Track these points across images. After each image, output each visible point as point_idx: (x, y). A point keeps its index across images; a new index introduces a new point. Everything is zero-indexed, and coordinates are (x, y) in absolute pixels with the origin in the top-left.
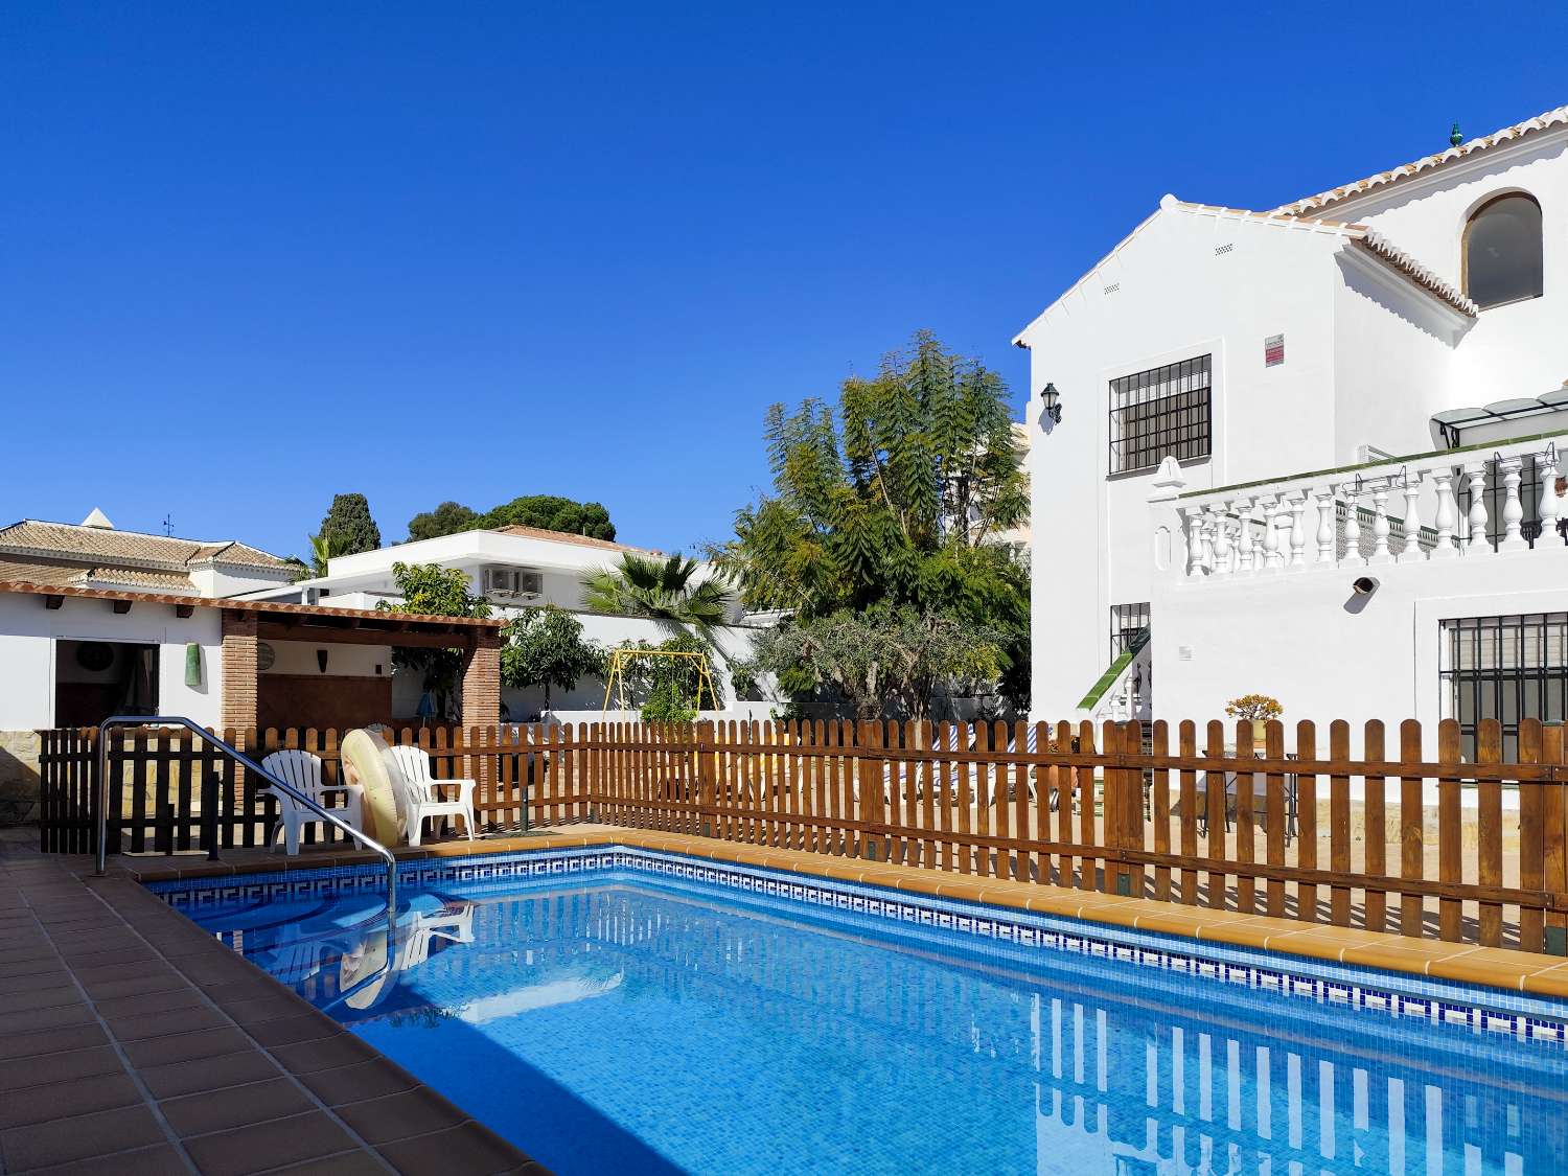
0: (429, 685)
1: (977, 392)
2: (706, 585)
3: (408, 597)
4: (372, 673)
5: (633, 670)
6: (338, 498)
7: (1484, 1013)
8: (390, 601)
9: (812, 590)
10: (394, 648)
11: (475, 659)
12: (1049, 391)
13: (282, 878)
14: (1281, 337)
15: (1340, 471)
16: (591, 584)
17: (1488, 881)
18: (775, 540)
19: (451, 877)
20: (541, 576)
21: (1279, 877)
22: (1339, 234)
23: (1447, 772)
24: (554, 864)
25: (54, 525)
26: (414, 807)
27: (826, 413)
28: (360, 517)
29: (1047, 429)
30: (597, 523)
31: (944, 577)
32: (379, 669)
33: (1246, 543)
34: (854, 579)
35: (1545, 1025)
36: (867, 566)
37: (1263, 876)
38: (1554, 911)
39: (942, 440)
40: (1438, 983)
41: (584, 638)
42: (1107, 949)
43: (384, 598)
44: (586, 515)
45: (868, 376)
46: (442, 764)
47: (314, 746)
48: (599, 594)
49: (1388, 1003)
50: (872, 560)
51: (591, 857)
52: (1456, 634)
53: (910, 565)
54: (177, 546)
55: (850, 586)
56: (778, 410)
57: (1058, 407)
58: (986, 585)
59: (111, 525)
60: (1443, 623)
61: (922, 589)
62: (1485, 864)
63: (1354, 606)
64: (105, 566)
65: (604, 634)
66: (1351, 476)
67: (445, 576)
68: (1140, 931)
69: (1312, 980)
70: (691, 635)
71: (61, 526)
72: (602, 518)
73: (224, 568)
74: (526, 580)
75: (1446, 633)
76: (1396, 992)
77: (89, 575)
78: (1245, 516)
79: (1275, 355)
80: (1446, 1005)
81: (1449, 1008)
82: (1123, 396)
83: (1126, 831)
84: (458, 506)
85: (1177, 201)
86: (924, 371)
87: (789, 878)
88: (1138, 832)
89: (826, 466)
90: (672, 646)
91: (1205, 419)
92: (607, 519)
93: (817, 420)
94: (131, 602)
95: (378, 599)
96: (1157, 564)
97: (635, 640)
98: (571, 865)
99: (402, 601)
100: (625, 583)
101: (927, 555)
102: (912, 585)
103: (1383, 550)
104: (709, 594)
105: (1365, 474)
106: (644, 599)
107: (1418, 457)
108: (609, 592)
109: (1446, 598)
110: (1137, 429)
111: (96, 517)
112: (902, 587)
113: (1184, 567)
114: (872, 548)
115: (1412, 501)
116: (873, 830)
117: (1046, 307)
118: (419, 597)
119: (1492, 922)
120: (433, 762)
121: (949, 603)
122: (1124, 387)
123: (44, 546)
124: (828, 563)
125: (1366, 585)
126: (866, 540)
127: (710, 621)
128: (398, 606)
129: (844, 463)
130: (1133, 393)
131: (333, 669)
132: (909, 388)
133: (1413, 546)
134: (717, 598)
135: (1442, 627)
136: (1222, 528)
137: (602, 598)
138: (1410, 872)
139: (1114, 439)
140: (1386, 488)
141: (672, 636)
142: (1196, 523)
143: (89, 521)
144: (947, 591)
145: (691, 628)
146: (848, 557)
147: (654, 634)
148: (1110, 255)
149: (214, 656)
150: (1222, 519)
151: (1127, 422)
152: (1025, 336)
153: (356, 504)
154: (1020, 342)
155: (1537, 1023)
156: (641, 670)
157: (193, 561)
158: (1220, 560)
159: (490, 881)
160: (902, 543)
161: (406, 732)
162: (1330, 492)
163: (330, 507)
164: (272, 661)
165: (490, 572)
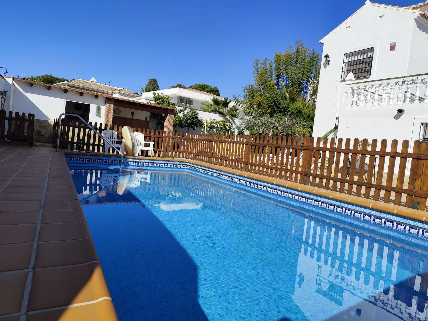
0: (158, 124)
1: (312, 58)
2: (233, 107)
3: (156, 102)
4: (144, 119)
5: (212, 127)
6: (150, 79)
7: (385, 220)
8: (151, 102)
9: (260, 110)
10: (151, 113)
11: (167, 117)
12: (327, 56)
13: (101, 158)
14: (395, 43)
15: (398, 78)
16: (204, 104)
17: (399, 186)
18: (252, 95)
20: (193, 101)
21: (343, 182)
22: (416, 13)
23: (392, 155)
24: (170, 165)
25: (83, 80)
26: (137, 147)
27: (271, 62)
28: (155, 85)
29: (325, 67)
30: (216, 92)
31: (297, 109)
32: (146, 118)
33: (369, 98)
34: (271, 107)
35: (401, 225)
36: (275, 104)
37: (339, 181)
38: (416, 196)
39: (301, 71)
40: (374, 210)
41: (199, 117)
42: (293, 196)
43: (150, 101)
44: (213, 90)
45: (282, 52)
46: (148, 138)
47: (116, 129)
48: (206, 107)
49: (361, 216)
50: (277, 102)
51: (180, 164)
52: (426, 127)
53: (287, 104)
54: (111, 88)
55: (270, 109)
56: (257, 60)
57: (329, 61)
58: (308, 112)
59: (96, 81)
60: (422, 124)
61: (290, 111)
62: (399, 181)
63: (397, 117)
65: (205, 117)
66: (401, 79)
67: (165, 97)
68: (301, 191)
69: (342, 208)
70: (228, 119)
71: (85, 80)
72: (217, 91)
73: (120, 94)
74: (189, 101)
75: (423, 127)
76: (363, 212)
78: (370, 90)
79: (393, 48)
80: (376, 217)
81: (376, 218)
82: (348, 58)
83: (307, 167)
84: (182, 85)
85: (370, 2)
86: (298, 52)
87: (222, 173)
88: (309, 168)
89: (269, 77)
90: (222, 121)
91: (370, 66)
92: (218, 91)
93: (268, 64)
94: (83, 93)
95: (148, 101)
96: (343, 103)
97: (212, 119)
98: (174, 166)
99: (154, 102)
100: (213, 104)
101: (293, 103)
102: (287, 110)
103: (408, 102)
104: (234, 109)
105: (405, 79)
106: (217, 109)
107: (422, 75)
108: (208, 107)
109: (424, 116)
110: (350, 68)
111: (93, 79)
112: (285, 111)
113: (351, 104)
114: (277, 99)
115: (418, 88)
116: (247, 164)
117: (329, 32)
118: (158, 101)
119: (398, 198)
120: (145, 137)
121: (298, 116)
122: (348, 56)
124: (265, 102)
125: (400, 111)
126: (275, 96)
127: (234, 116)
128: (153, 103)
129: (274, 76)
130: (350, 58)
131: (135, 117)
132: (293, 56)
133: (417, 101)
134: (236, 110)
135: (422, 125)
136: (363, 93)
137: (206, 108)
138: (378, 182)
139: (343, 70)
140: (411, 84)
141: (223, 119)
142: (356, 92)
143: (91, 80)
144: (297, 113)
145: (228, 117)
146: (270, 101)
147: (218, 118)
148: (349, 18)
149: (103, 108)
150: (363, 91)
151: (348, 66)
152: (322, 41)
153: (155, 81)
154: (321, 42)
155: (399, 224)
156: (214, 127)
157: (114, 92)
158: (361, 102)
159: (153, 167)
160: (286, 99)
161: (139, 129)
162: (394, 84)
163: (148, 81)
164: (120, 113)
165: (180, 99)
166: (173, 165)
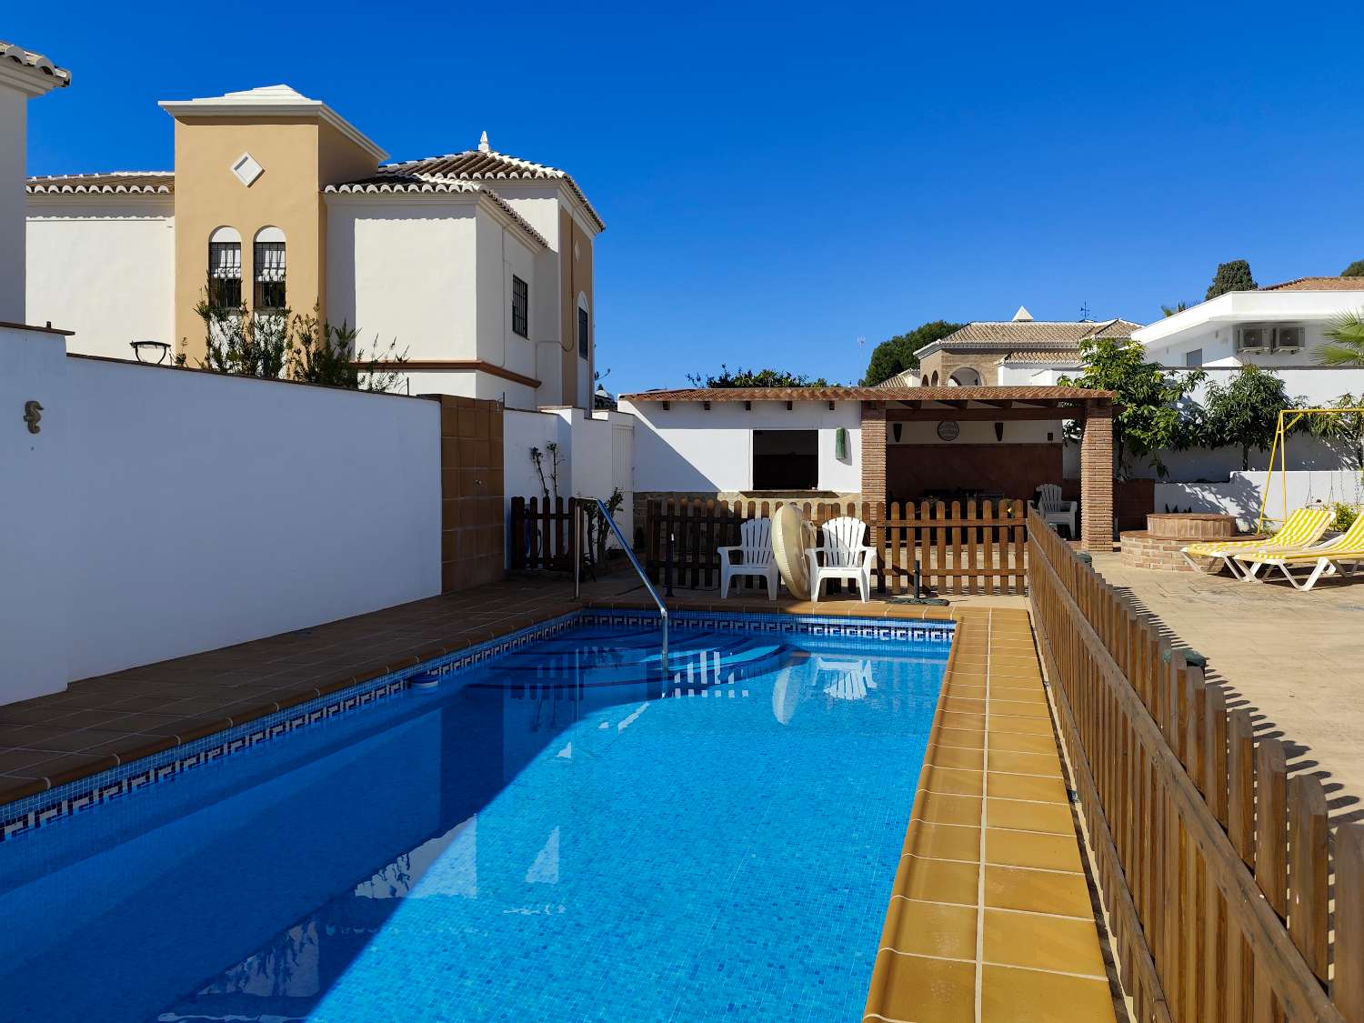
4: (1045, 440)
6: (1222, 267)
11: (1087, 429)
16: (1336, 335)
19: (805, 631)
20: (1302, 329)
25: (989, 324)
26: (818, 568)
28: (1241, 282)
32: (1050, 437)
59: (1030, 317)
64: (1018, 351)
71: (993, 324)
74: (1284, 335)
77: (1006, 359)
94: (791, 402)
111: (1022, 313)
123: (978, 341)
131: (1009, 438)
143: (1015, 318)
149: (855, 436)
153: (1238, 269)
159: (840, 639)
163: (1215, 276)
164: (957, 433)
165: (1242, 332)
166: (910, 633)
